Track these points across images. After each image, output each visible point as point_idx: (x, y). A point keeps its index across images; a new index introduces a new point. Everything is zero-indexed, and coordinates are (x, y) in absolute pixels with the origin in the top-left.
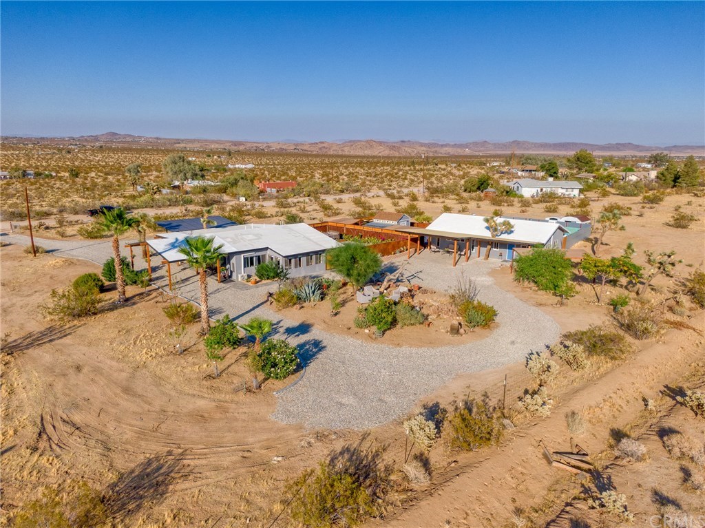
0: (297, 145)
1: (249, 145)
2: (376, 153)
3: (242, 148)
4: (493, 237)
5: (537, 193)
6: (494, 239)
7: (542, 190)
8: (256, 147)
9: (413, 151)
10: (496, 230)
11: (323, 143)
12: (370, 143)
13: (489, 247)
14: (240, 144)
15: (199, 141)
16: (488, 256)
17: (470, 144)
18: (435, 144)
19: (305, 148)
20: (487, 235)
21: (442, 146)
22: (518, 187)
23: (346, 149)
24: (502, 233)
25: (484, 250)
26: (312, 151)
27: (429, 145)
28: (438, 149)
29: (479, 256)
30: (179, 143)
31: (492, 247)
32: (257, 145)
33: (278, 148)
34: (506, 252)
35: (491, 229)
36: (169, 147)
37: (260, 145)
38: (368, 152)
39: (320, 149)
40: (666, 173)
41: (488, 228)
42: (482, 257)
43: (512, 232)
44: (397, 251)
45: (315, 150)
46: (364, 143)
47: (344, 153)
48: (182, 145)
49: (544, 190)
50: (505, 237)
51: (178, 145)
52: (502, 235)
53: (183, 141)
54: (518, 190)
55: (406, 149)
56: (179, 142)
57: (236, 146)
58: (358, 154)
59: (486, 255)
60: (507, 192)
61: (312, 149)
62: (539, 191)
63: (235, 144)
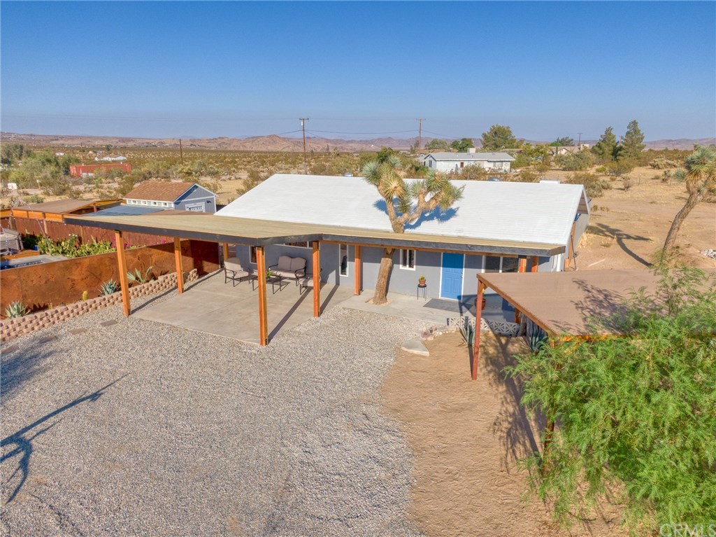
0: (194, 141)
1: (140, 141)
2: (280, 149)
3: (130, 144)
4: (396, 230)
5: (457, 168)
6: (399, 236)
7: (462, 164)
8: (148, 143)
9: (319, 147)
10: (404, 207)
11: (223, 138)
12: (273, 138)
13: (387, 262)
14: (129, 140)
15: (81, 137)
16: (385, 290)
17: (376, 140)
18: (341, 140)
19: (203, 144)
20: (379, 224)
21: (348, 142)
22: (431, 162)
23: (248, 145)
24: (423, 218)
25: (373, 270)
26: (210, 147)
27: (336, 141)
28: (344, 145)
29: (361, 289)
30: (58, 140)
31: (396, 261)
32: (149, 141)
33: (172, 144)
34: (437, 275)
35: (390, 207)
36: (43, 143)
37: (151, 141)
38: (271, 148)
39: (220, 145)
40: (603, 145)
41: (381, 206)
42: (370, 290)
43: (452, 213)
44: (107, 285)
45: (213, 146)
46: (267, 139)
47: (245, 149)
48: (60, 142)
49: (466, 164)
50: (431, 230)
51: (54, 142)
52: (424, 224)
53: (62, 138)
54: (430, 165)
55: (311, 144)
56: (56, 138)
57: (124, 142)
58: (261, 150)
59: (379, 287)
60: (417, 169)
61: (212, 145)
62: (459, 166)
63: (123, 140)
